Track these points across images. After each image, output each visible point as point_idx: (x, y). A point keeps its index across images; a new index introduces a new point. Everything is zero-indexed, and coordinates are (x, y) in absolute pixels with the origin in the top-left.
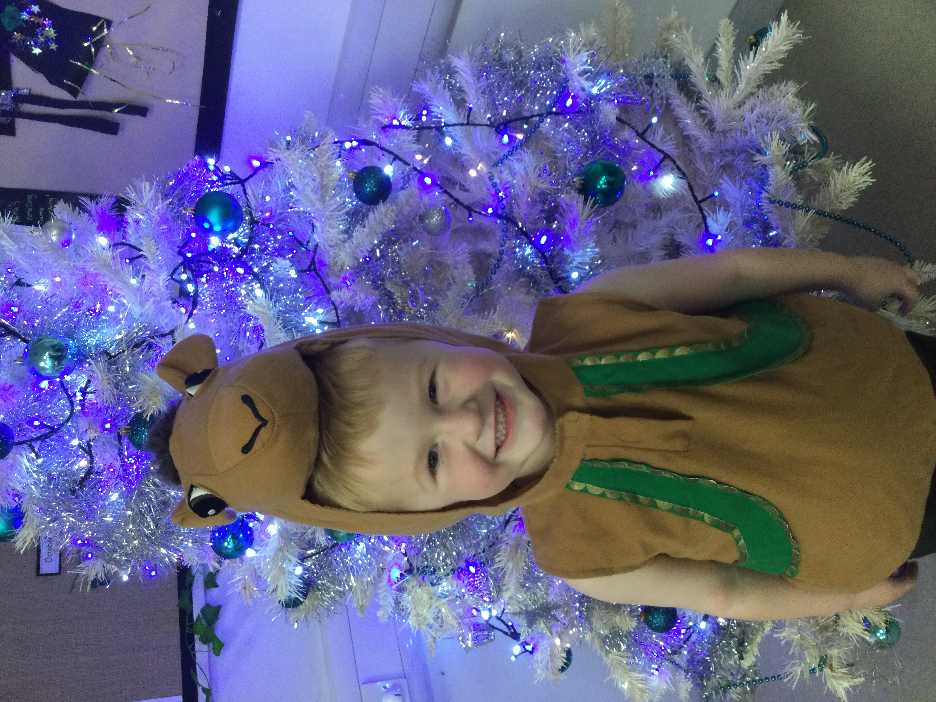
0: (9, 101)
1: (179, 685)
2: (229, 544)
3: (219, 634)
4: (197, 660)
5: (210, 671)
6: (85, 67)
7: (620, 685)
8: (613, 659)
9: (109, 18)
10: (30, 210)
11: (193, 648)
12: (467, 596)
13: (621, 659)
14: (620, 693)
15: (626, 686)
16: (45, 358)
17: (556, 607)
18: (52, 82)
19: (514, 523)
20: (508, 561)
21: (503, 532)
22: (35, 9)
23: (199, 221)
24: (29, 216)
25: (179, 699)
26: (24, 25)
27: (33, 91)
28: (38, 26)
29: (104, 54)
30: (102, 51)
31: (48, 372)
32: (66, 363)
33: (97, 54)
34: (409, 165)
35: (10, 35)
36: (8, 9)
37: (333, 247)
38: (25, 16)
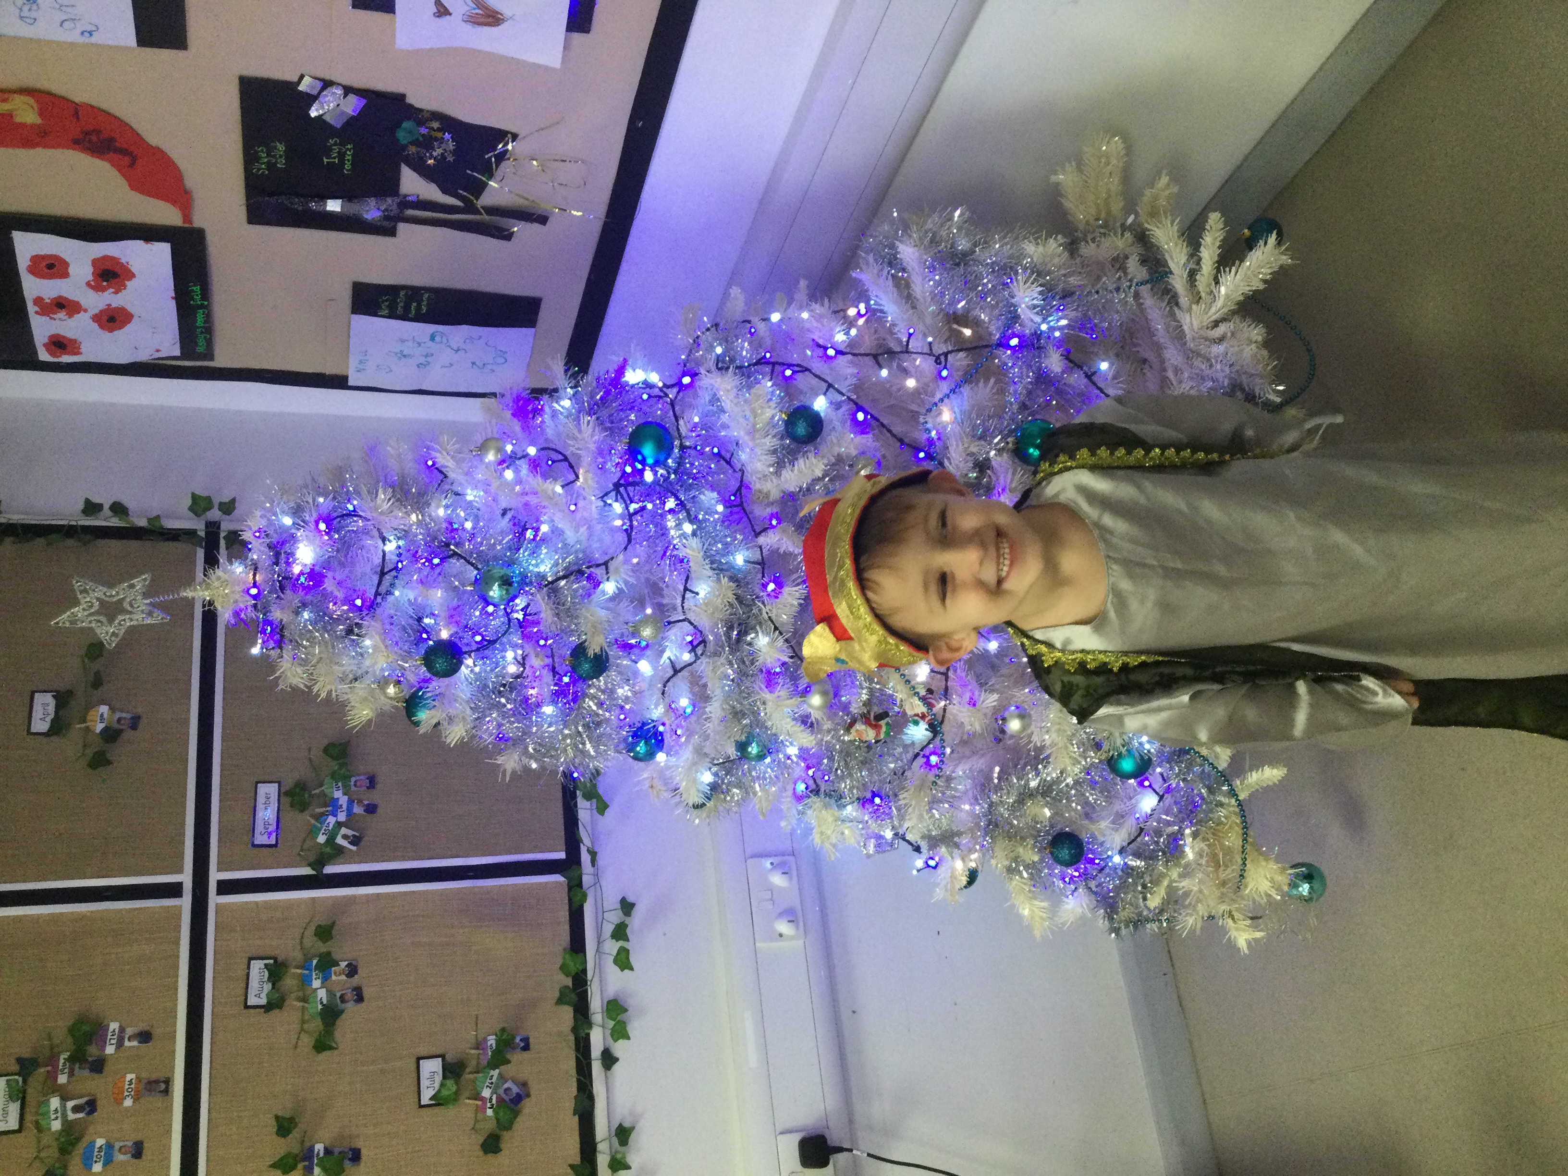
0: (395, 207)
1: (563, 841)
2: (641, 748)
3: (601, 791)
4: (579, 817)
5: (592, 828)
6: (484, 179)
7: (1020, 910)
8: (1015, 884)
9: (514, 130)
10: (402, 304)
11: (576, 805)
12: (870, 822)
13: (1023, 886)
14: (1019, 915)
16: (494, 588)
17: (959, 835)
18: (444, 192)
19: (921, 760)
20: (911, 800)
21: (910, 768)
22: (436, 125)
23: (633, 454)
24: (400, 311)
25: (562, 855)
26: (421, 139)
27: (421, 197)
28: (436, 139)
29: (506, 167)
30: (504, 164)
31: (496, 601)
32: (513, 591)
33: (497, 167)
34: (843, 395)
35: (404, 148)
36: (406, 125)
37: (760, 479)
38: (423, 131)
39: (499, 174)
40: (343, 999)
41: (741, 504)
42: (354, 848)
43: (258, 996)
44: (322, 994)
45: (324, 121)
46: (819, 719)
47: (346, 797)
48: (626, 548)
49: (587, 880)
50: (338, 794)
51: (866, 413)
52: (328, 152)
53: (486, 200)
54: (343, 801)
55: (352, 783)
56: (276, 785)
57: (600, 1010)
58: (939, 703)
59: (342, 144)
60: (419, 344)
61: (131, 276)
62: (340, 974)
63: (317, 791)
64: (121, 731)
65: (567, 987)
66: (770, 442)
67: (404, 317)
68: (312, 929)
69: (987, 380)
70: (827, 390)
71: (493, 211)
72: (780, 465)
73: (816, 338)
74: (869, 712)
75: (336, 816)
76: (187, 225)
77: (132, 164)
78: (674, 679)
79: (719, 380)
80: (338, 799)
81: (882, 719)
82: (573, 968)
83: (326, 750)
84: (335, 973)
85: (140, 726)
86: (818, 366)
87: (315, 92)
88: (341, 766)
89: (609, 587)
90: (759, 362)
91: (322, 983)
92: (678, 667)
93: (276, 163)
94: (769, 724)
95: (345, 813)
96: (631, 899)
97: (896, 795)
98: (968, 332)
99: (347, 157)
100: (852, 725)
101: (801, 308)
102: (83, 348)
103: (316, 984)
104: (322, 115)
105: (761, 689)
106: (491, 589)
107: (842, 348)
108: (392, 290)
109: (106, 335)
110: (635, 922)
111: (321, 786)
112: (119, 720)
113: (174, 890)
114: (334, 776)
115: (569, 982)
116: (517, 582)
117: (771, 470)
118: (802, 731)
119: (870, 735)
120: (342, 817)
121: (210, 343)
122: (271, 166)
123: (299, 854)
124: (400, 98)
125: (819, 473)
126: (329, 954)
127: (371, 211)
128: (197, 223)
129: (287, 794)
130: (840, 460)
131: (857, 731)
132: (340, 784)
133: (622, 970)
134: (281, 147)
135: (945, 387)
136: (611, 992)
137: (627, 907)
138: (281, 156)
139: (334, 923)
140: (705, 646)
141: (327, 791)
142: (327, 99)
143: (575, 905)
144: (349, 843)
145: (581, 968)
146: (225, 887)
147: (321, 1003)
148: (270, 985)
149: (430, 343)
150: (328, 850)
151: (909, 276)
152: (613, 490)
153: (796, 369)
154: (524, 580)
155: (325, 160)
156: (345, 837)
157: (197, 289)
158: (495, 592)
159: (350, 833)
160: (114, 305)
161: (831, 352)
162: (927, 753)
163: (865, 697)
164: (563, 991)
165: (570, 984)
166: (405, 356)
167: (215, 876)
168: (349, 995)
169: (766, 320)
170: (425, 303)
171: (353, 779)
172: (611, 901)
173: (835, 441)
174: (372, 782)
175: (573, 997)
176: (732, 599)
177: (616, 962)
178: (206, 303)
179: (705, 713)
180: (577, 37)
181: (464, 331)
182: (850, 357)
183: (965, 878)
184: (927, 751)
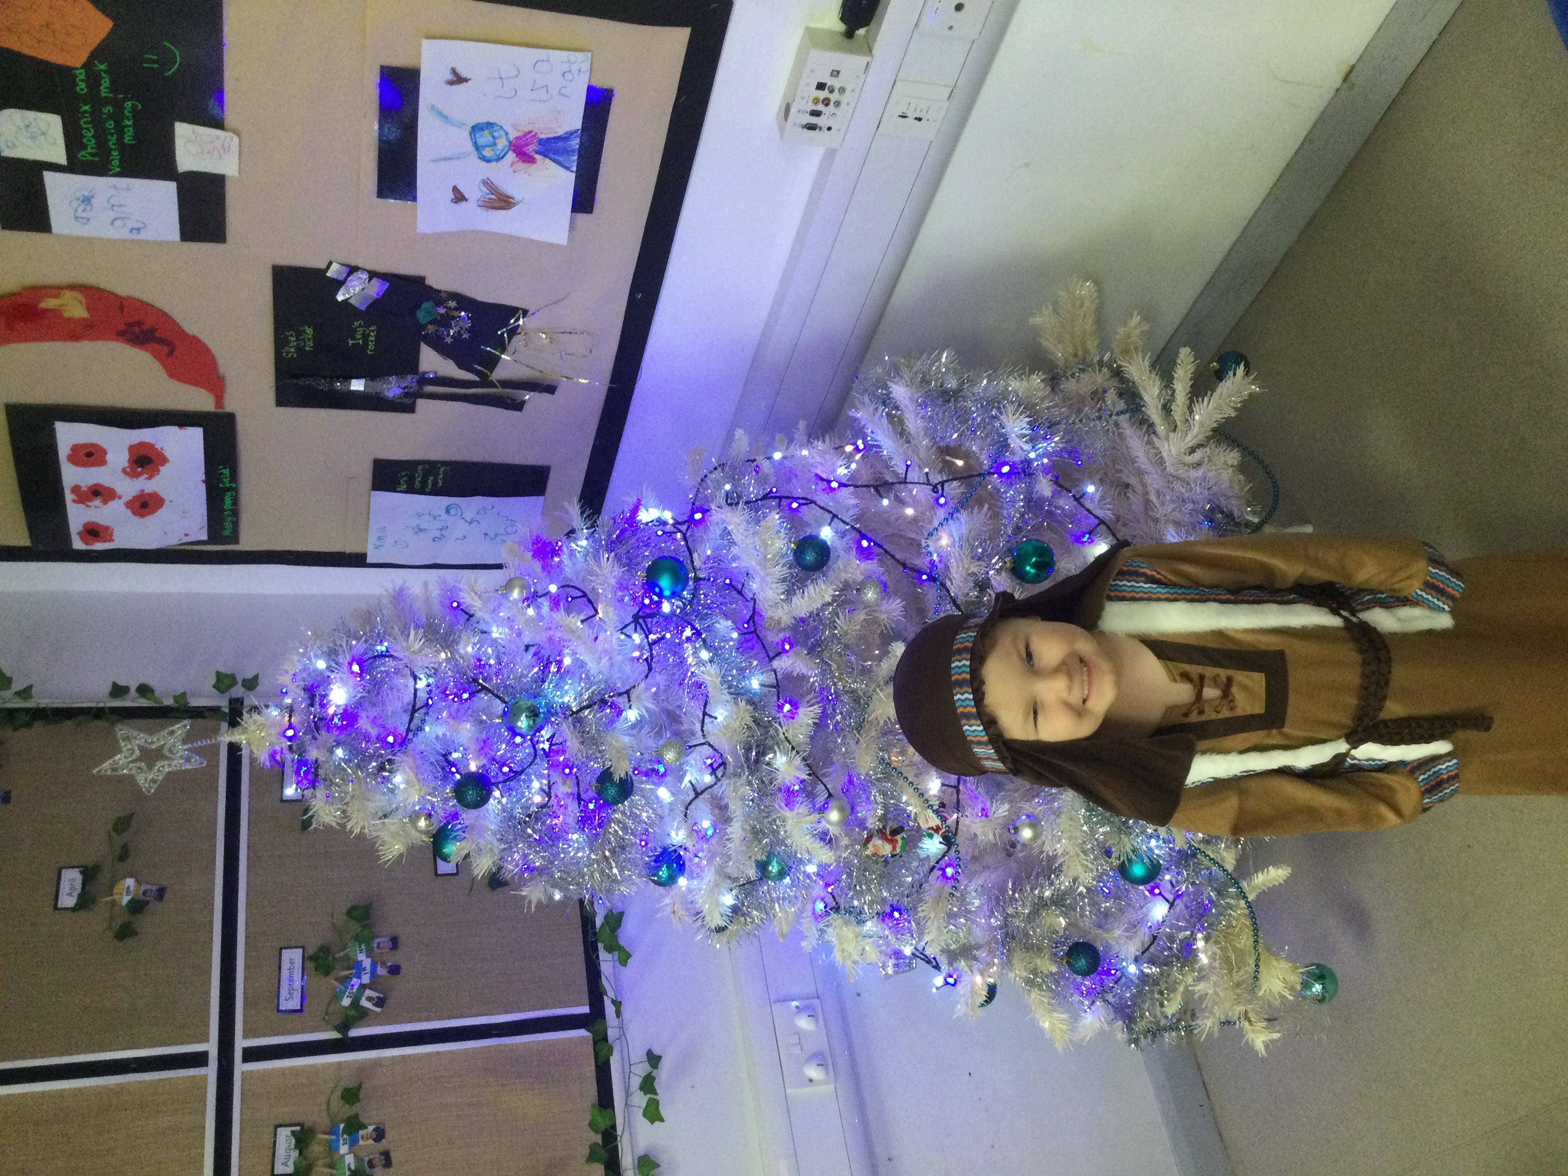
0: (414, 384)
1: (585, 997)
2: (664, 873)
3: (622, 942)
4: (602, 969)
5: (615, 982)
6: (497, 353)
7: (1041, 1023)
8: (1035, 998)
9: (526, 307)
10: (420, 479)
12: (890, 937)
13: (1043, 999)
14: (1041, 1031)
15: (1047, 1025)
16: (522, 718)
17: (978, 947)
18: (461, 366)
19: (937, 873)
20: (930, 910)
21: (927, 881)
22: (452, 304)
23: (651, 586)
24: (417, 484)
25: (586, 1010)
26: (439, 318)
27: (438, 374)
28: (454, 318)
29: (518, 341)
30: (516, 338)
31: (524, 731)
32: (539, 721)
33: (509, 341)
34: (848, 524)
35: (423, 327)
36: (426, 305)
37: (772, 606)
38: (442, 311)
39: (510, 348)
40: (371, 1164)
41: (755, 631)
42: (378, 1010)
43: (285, 1164)
44: (350, 1159)
45: (350, 304)
46: (838, 835)
47: (369, 960)
48: (647, 677)
49: (612, 1033)
50: (361, 957)
51: (869, 540)
52: (352, 334)
53: (499, 374)
54: (367, 963)
55: (375, 945)
56: (301, 950)
57: (631, 1166)
58: (952, 816)
59: (367, 325)
60: (435, 518)
61: (164, 460)
62: (367, 1139)
63: (342, 954)
64: (147, 903)
65: (596, 1144)
66: (779, 571)
67: (421, 492)
68: (338, 1093)
69: (981, 506)
70: (832, 520)
71: (506, 384)
72: (790, 593)
73: (819, 473)
74: (884, 827)
75: (359, 977)
76: (219, 411)
77: (170, 354)
78: (696, 802)
79: (729, 514)
80: (362, 961)
81: (899, 833)
82: (603, 1124)
83: (349, 913)
84: (363, 1138)
85: (166, 896)
86: (822, 499)
87: (341, 278)
88: (365, 927)
89: (632, 715)
90: (765, 497)
91: (350, 1148)
92: (699, 790)
93: (305, 346)
94: (789, 842)
95: (369, 975)
96: (657, 1051)
97: (914, 909)
98: (960, 463)
99: (371, 338)
100: (868, 840)
101: (802, 447)
102: (116, 535)
103: (344, 1149)
104: (348, 299)
105: (780, 807)
106: (518, 719)
107: (844, 481)
108: (410, 465)
109: (136, 520)
110: (663, 1075)
111: (345, 948)
112: (145, 893)
113: (199, 1059)
114: (357, 939)
115: (599, 1139)
116: (543, 713)
117: (782, 597)
118: (821, 847)
119: (886, 849)
120: (366, 979)
121: (236, 524)
122: (300, 350)
123: (324, 1019)
124: (419, 281)
125: (828, 599)
126: (356, 1116)
127: (392, 388)
128: (229, 407)
129: (311, 958)
130: (846, 587)
131: (874, 846)
132: (363, 946)
133: (652, 1122)
134: (309, 331)
135: (941, 514)
136: (641, 1151)
137: (654, 1059)
138: (309, 340)
139: (360, 1085)
140: (725, 768)
141: (351, 954)
142: (353, 283)
143: (602, 1060)
144: (374, 1005)
145: (609, 1123)
146: (251, 1055)
147: (349, 1169)
148: (297, 1152)
149: (445, 516)
150: (352, 1012)
151: (902, 414)
152: (632, 622)
153: (801, 501)
154: (551, 712)
155: (351, 342)
156: (369, 999)
157: (226, 472)
158: (523, 723)
159: (374, 994)
160: (147, 491)
161: (834, 485)
162: (943, 866)
163: (880, 812)
164: (593, 1147)
165: (600, 1141)
166: (421, 530)
167: (241, 1043)
168: (378, 1160)
169: (770, 458)
170: (441, 476)
171: (377, 940)
172: (638, 1054)
173: (841, 567)
174: (395, 943)
175: (603, 1154)
176: (749, 721)
177: (644, 1115)
178: (234, 485)
179: (726, 834)
180: (581, 217)
181: (478, 502)
182: (851, 489)
183: (985, 993)
184: (942, 864)
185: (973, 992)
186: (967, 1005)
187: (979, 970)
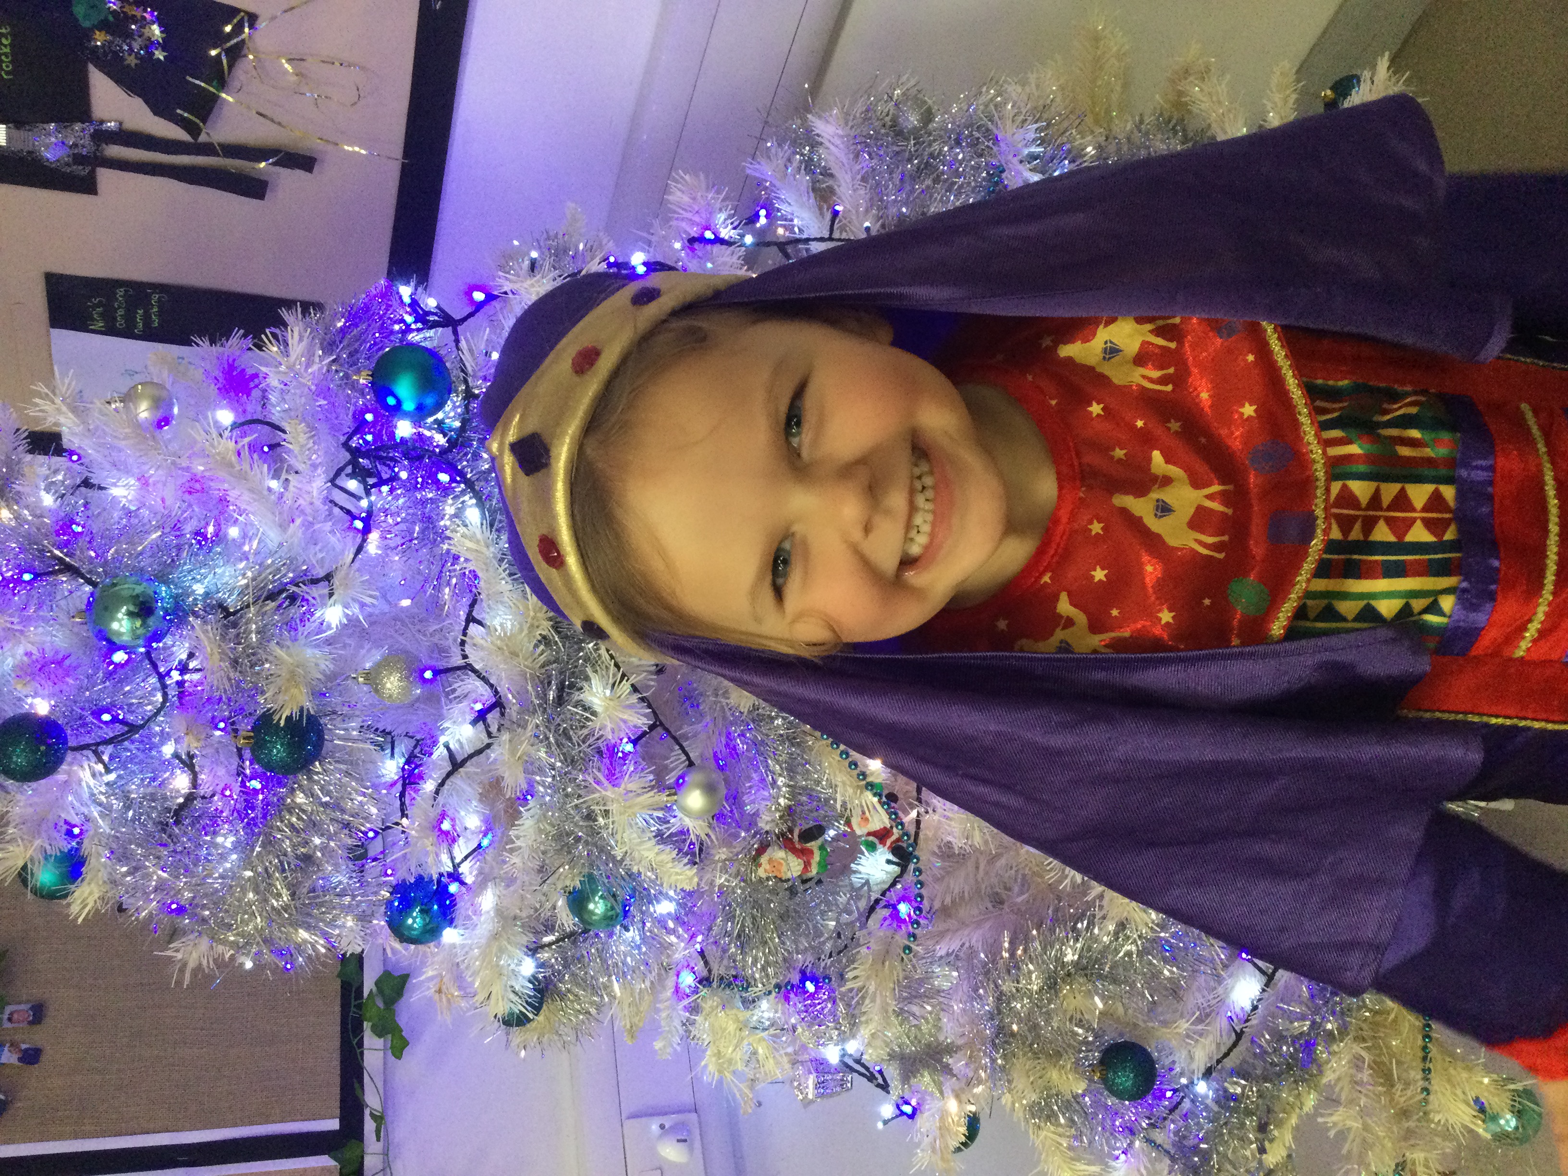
0: (87, 141)
1: (337, 1102)
2: (417, 920)
4: (364, 1065)
5: (385, 1084)
6: (211, 89)
8: (1046, 1137)
9: (252, 8)
10: (122, 311)
11: (361, 1044)
12: (800, 1030)
13: (1059, 1139)
16: (120, 615)
17: (951, 1049)
18: (157, 111)
19: (883, 913)
20: (868, 978)
21: (864, 929)
23: (379, 394)
24: (120, 322)
25: (334, 1123)
26: (111, 18)
27: (125, 125)
28: (133, 17)
29: (246, 70)
30: (242, 66)
32: (158, 624)
38: (115, 5)
39: (236, 84)
46: (704, 837)
53: (220, 130)
67: (128, 333)
71: (232, 149)
74: (791, 831)
78: (454, 779)
81: (814, 839)
89: (332, 616)
92: (459, 759)
97: (842, 976)
99: (5, 50)
100: (761, 851)
116: (165, 610)
119: (792, 867)
127: (51, 145)
131: (771, 861)
154: (181, 607)
162: (894, 900)
163: (782, 803)
170: (155, 309)
179: (509, 840)
183: (963, 1130)
184: (892, 896)
185: (944, 1129)
186: (934, 1150)
187: (953, 1091)
